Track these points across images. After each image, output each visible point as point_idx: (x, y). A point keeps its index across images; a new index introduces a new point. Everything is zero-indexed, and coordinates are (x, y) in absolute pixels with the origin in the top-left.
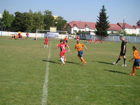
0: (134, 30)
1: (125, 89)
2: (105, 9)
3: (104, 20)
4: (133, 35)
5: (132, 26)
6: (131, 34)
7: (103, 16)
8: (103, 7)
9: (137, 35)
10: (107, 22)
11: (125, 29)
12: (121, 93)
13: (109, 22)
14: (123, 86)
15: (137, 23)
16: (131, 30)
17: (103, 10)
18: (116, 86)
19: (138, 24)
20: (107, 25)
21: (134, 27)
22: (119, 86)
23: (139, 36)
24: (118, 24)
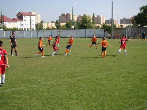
0: (15, 23)
1: (18, 92)
4: (15, 29)
5: (12, 19)
6: (12, 28)
9: (18, 29)
11: (4, 23)
12: (13, 97)
14: (15, 89)
15: (17, 15)
16: (11, 23)
18: (6, 91)
19: (19, 17)
21: (14, 20)
22: (10, 90)
23: (21, 30)
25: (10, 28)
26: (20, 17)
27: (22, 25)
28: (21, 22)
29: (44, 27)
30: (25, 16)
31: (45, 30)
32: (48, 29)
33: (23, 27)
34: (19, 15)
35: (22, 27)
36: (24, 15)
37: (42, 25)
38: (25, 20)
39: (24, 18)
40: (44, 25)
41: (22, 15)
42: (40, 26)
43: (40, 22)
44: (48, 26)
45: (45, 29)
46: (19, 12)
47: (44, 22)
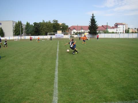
0: (113, 29)
2: (94, 16)
4: (113, 33)
7: (93, 21)
8: (93, 15)
10: (96, 25)
11: (108, 29)
13: (97, 25)
16: (111, 30)
17: (93, 17)
20: (96, 27)
21: (113, 28)
24: (102, 26)
26: (116, 26)
27: (117, 30)
29: (130, 32)
35: (117, 31)
36: (119, 25)
37: (129, 30)
38: (119, 28)
39: (118, 26)
40: (130, 30)
41: (118, 25)
42: (128, 31)
46: (116, 23)
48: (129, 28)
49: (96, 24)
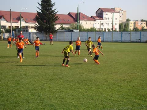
0: (93, 22)
3: (48, 9)
4: (92, 30)
6: (89, 28)
7: (46, 2)
9: (97, 29)
10: (53, 11)
11: (81, 22)
13: (56, 11)
15: (96, 12)
16: (89, 22)
19: (98, 14)
20: (53, 16)
21: (93, 18)
23: (100, 31)
24: (69, 14)
25: (87, 28)
26: (100, 14)
27: (102, 24)
28: (101, 21)
29: (130, 28)
30: (107, 13)
31: (132, 31)
32: (135, 31)
33: (103, 28)
34: (99, 12)
37: (128, 25)
38: (106, 19)
39: (105, 16)
40: (130, 25)
41: (103, 12)
42: (125, 26)
43: (125, 20)
44: (136, 27)
45: (132, 29)
46: (100, 8)
47: (130, 21)
48: (129, 19)
49: (53, 9)
